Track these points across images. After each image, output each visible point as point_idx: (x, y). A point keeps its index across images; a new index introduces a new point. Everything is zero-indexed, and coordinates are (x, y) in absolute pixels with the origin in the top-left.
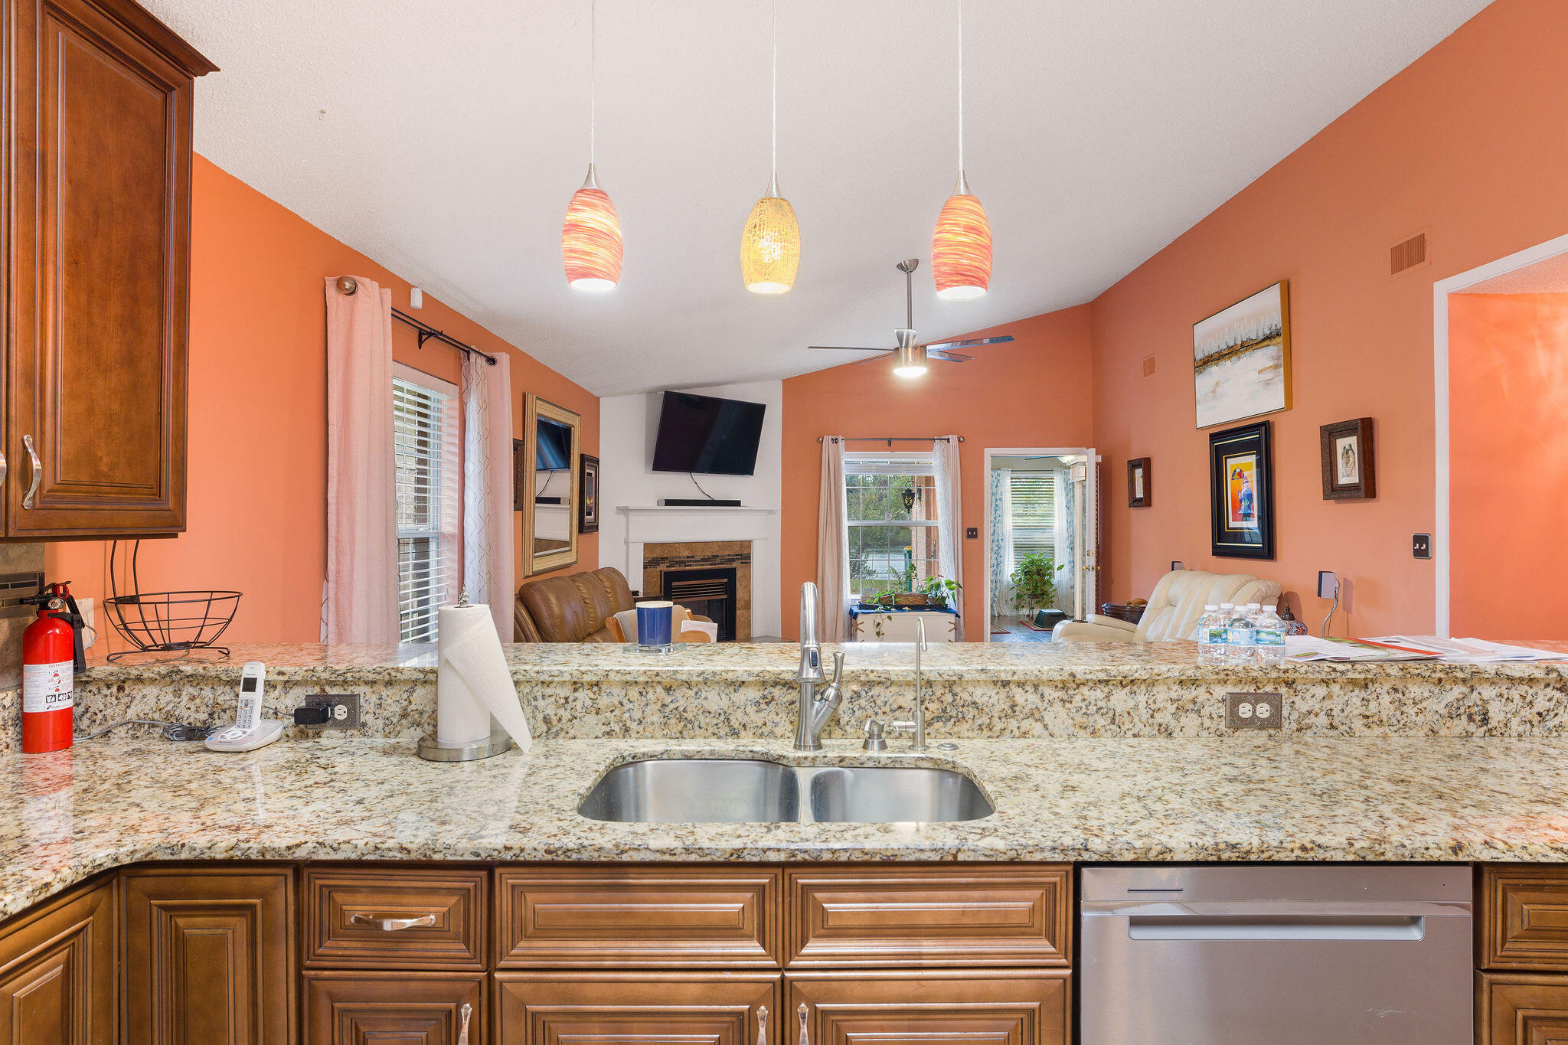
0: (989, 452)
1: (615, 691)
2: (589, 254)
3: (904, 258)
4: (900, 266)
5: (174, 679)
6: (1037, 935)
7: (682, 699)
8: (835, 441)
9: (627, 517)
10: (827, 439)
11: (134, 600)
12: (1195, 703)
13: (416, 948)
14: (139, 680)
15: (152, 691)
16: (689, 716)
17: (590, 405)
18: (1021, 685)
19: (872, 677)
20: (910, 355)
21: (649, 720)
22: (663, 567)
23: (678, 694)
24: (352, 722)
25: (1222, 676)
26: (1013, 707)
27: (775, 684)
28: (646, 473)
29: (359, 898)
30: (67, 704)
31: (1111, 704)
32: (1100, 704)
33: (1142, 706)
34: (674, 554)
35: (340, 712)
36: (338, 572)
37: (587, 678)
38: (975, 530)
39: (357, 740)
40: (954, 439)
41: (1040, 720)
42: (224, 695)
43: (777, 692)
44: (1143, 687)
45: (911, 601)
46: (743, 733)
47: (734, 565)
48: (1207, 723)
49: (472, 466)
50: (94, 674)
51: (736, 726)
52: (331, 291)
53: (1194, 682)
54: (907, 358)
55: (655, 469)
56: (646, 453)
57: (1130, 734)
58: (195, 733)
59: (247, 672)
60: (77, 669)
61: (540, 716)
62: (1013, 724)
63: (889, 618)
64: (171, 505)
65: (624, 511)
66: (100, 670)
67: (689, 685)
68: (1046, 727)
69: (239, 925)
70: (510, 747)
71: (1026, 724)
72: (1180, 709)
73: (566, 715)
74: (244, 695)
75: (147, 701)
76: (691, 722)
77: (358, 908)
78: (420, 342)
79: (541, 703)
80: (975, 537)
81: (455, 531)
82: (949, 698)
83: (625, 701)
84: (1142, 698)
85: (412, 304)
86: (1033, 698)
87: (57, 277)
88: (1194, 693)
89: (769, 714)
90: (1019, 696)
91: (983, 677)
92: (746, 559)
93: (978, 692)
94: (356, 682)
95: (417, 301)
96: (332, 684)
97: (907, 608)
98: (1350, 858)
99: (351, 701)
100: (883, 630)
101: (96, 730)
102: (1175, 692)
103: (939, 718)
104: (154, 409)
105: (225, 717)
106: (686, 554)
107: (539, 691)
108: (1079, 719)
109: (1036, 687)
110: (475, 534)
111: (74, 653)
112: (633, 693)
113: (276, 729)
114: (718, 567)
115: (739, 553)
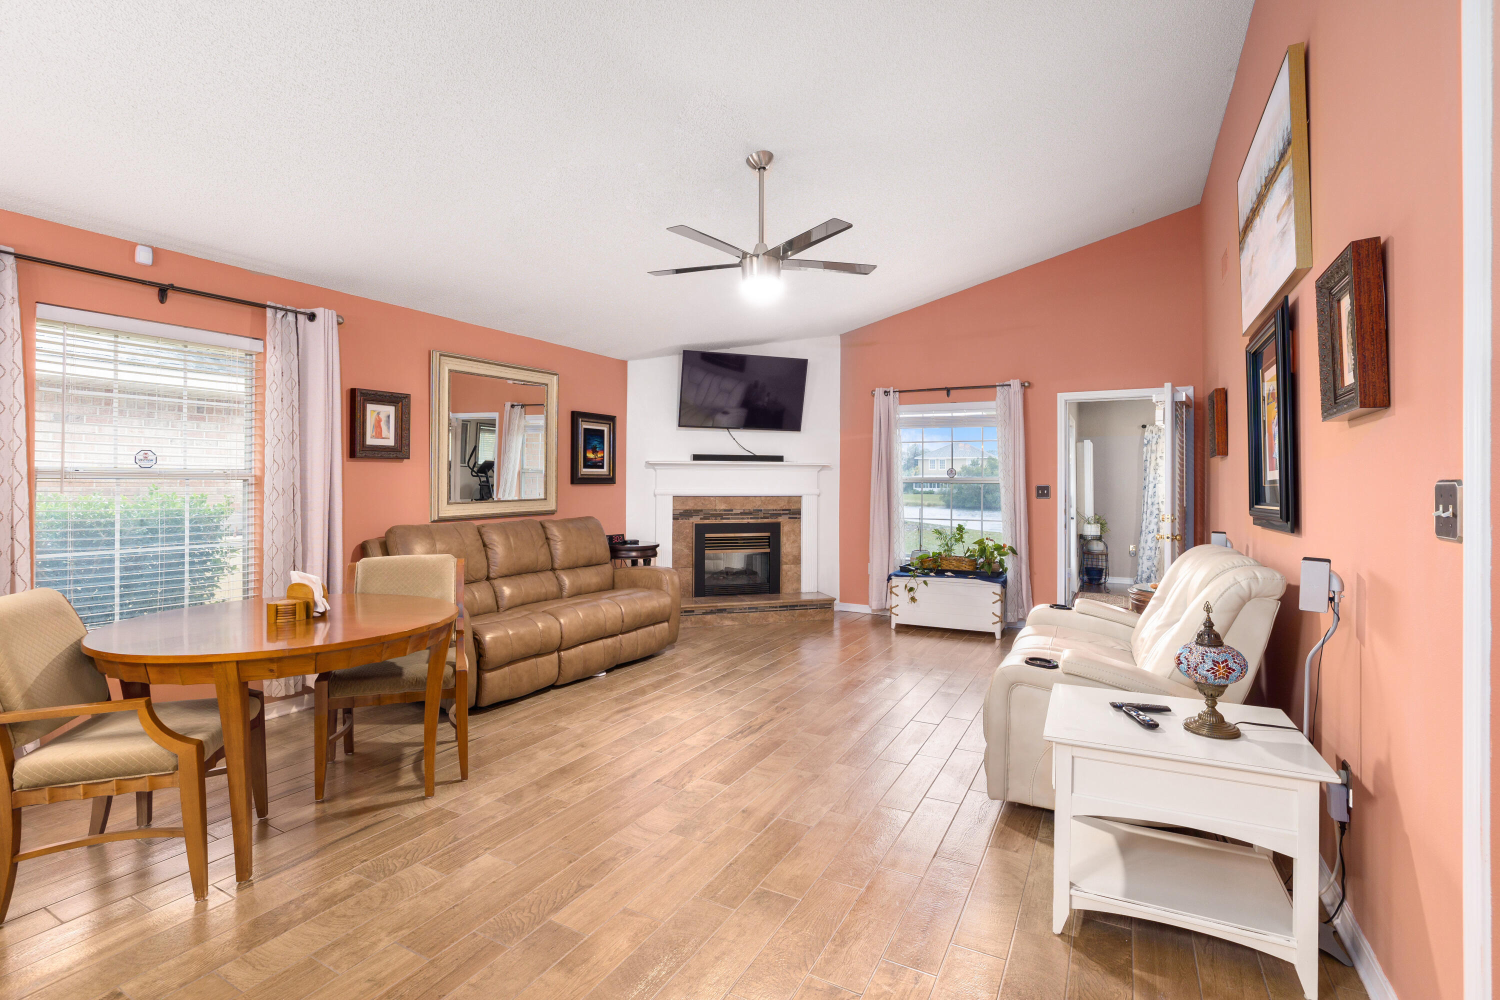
0: (1063, 398)
4: (749, 163)
8: (887, 395)
9: (656, 472)
10: (879, 392)
22: (696, 520)
28: (672, 429)
34: (709, 507)
38: (1047, 488)
40: (1016, 384)
45: (954, 566)
47: (780, 519)
55: (681, 424)
63: (925, 582)
65: (653, 465)
80: (1047, 495)
85: (137, 261)
92: (795, 514)
95: (145, 257)
97: (949, 574)
100: (917, 595)
106: (723, 507)
114: (759, 521)
115: (787, 508)
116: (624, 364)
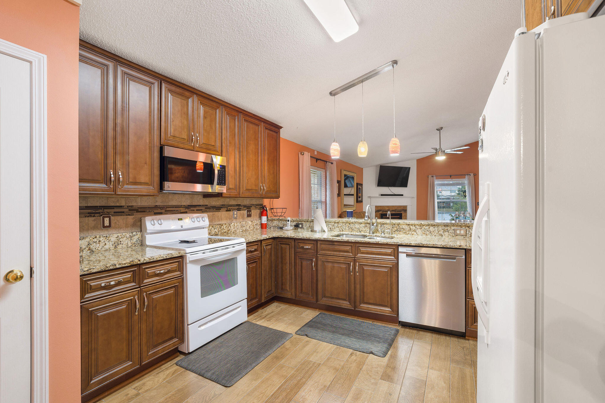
1: (341, 224)
2: (334, 153)
3: (438, 127)
4: (437, 130)
5: (279, 220)
6: (392, 256)
7: (352, 225)
8: (432, 177)
9: (370, 199)
10: (430, 176)
11: (273, 209)
12: (447, 230)
13: (308, 251)
14: (274, 220)
15: (276, 222)
16: (353, 228)
17: (360, 171)
18: (412, 225)
19: (383, 223)
20: (440, 154)
21: (346, 229)
22: (381, 212)
23: (351, 225)
24: (302, 228)
25: (452, 225)
26: (410, 229)
27: (367, 223)
28: (376, 187)
29: (302, 244)
30: (266, 222)
31: (430, 229)
32: (427, 229)
33: (436, 230)
34: (384, 209)
35: (300, 226)
36: (301, 207)
37: (336, 221)
39: (303, 230)
40: (472, 175)
41: (416, 232)
42: (285, 223)
43: (367, 225)
44: (436, 226)
46: (362, 232)
47: (401, 212)
48: (450, 234)
49: (328, 187)
50: (269, 219)
51: (361, 230)
52: (300, 155)
53: (447, 226)
54: (439, 154)
55: (378, 186)
56: (376, 182)
57: (434, 235)
58: (281, 228)
59: (288, 219)
60: (267, 218)
61: (329, 228)
62: (410, 232)
64: (278, 194)
65: (370, 197)
66: (269, 218)
67: (353, 223)
68: (417, 233)
69: (288, 246)
70: (324, 231)
71: (413, 233)
72: (444, 231)
73: (333, 228)
74: (288, 222)
75: (275, 223)
76: (353, 230)
77: (301, 245)
78: (317, 161)
79: (329, 225)
81: (325, 201)
82: (398, 227)
83: (343, 226)
84: (436, 229)
85: (315, 154)
86: (414, 228)
87: (266, 163)
88: (447, 228)
89: (366, 229)
90: (411, 227)
91: (404, 223)
92: (405, 211)
93: (404, 226)
94: (303, 221)
95: (316, 153)
96: (299, 221)
98: (441, 247)
99: (302, 224)
101: (269, 227)
102: (443, 228)
103: (396, 231)
104: (276, 180)
105: (285, 226)
106: (387, 209)
107: (329, 224)
108: (423, 232)
109: (415, 226)
110: (329, 201)
111: (267, 216)
112: (344, 224)
113: (292, 228)
114: (396, 213)
115: (403, 209)
116: (362, 168)
